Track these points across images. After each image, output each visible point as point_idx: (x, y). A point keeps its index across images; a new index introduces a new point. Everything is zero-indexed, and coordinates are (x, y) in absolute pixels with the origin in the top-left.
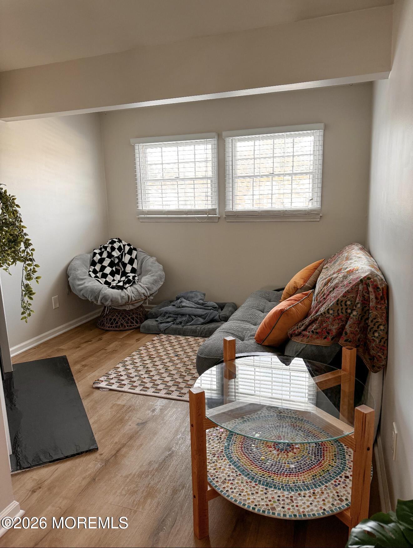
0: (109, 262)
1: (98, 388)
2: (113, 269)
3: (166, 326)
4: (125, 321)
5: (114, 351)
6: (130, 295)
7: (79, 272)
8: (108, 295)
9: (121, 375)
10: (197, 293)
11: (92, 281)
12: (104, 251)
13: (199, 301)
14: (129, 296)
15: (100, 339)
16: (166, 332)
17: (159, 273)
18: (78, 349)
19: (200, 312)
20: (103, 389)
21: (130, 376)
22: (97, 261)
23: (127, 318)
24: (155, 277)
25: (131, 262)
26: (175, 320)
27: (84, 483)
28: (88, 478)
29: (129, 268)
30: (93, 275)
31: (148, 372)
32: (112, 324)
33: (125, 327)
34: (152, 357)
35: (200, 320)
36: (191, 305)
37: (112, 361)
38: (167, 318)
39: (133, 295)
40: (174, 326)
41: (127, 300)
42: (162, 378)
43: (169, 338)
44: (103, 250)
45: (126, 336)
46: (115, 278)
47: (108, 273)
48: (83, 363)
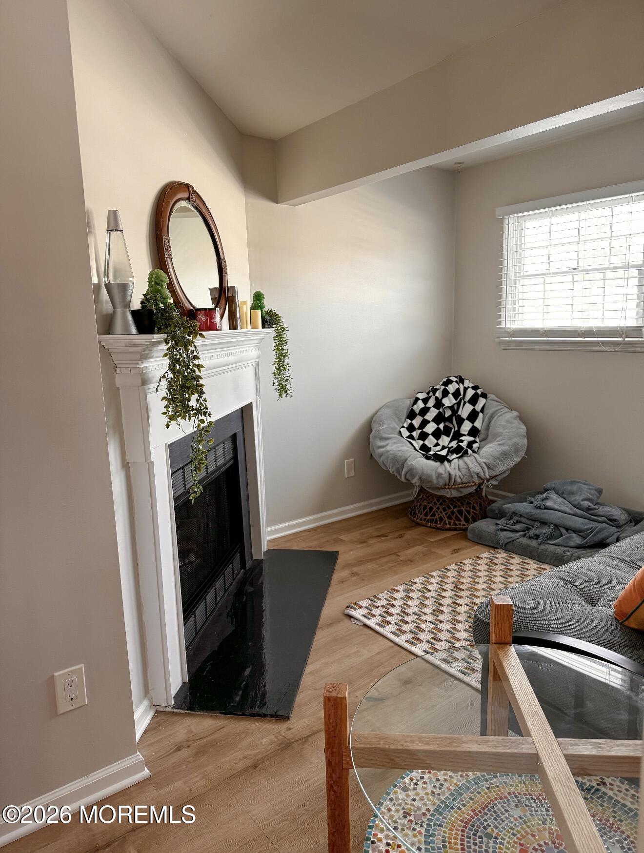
0: (435, 414)
1: (350, 617)
2: (439, 426)
3: (509, 538)
4: (446, 514)
5: (409, 560)
6: (452, 472)
7: (384, 427)
8: (416, 469)
9: (393, 604)
10: (583, 485)
11: (399, 443)
12: (431, 396)
13: (582, 503)
14: (450, 475)
15: (401, 536)
16: (509, 547)
17: (515, 440)
18: (361, 545)
19: (579, 523)
20: (355, 621)
21: (406, 611)
22: (417, 412)
23: (450, 510)
24: (506, 448)
25: (473, 416)
26: (528, 529)
27: (241, 765)
28: (250, 761)
29: (466, 427)
30: (406, 433)
31: (437, 612)
32: (426, 515)
33: (445, 524)
34: (460, 587)
35: (574, 539)
36: (564, 508)
37: (397, 576)
38: (514, 524)
39: (458, 473)
40: (525, 541)
41: (448, 481)
42: (452, 632)
43: (509, 560)
44: (431, 394)
45: (441, 540)
46: (440, 441)
47: (430, 433)
48: (355, 569)
